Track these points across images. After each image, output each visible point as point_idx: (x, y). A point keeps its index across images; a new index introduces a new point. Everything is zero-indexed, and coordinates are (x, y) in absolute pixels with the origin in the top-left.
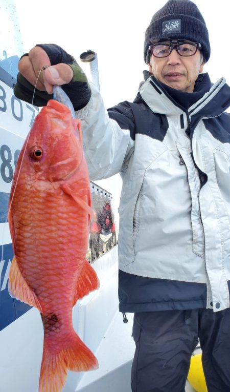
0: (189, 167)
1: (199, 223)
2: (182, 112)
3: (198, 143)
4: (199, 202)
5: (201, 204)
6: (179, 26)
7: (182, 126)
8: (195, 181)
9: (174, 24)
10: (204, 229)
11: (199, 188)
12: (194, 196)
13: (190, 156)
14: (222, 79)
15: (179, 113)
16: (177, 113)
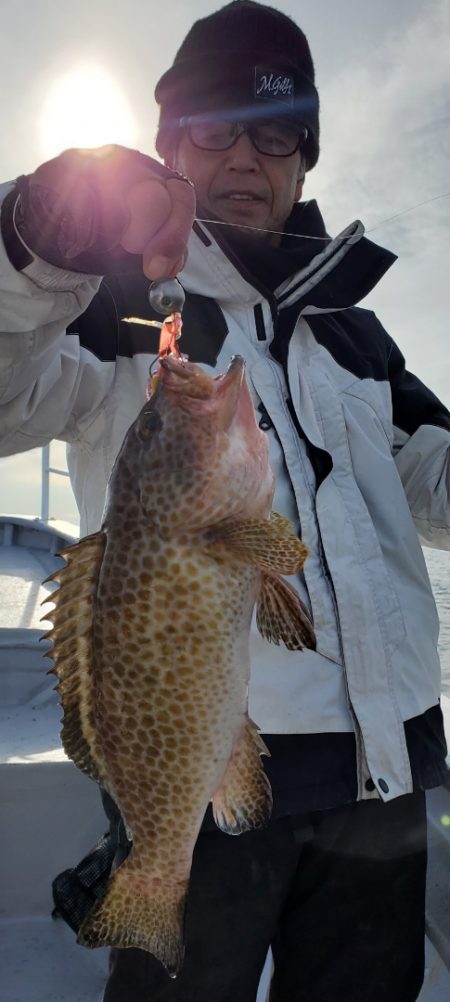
0: (286, 435)
1: (322, 575)
2: (260, 299)
3: (303, 378)
4: (317, 521)
5: (321, 526)
7: (261, 336)
8: (302, 472)
10: (336, 588)
11: (312, 488)
12: (304, 506)
13: (285, 407)
14: (357, 226)
15: (252, 300)
16: (248, 299)
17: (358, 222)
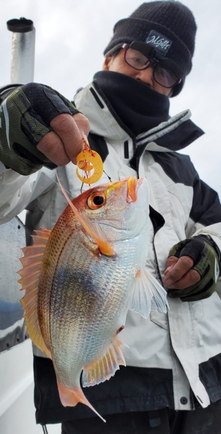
2: (128, 138)
6: (167, 47)
9: (163, 41)
14: (186, 113)
15: (123, 139)
16: (122, 137)
17: (189, 110)
